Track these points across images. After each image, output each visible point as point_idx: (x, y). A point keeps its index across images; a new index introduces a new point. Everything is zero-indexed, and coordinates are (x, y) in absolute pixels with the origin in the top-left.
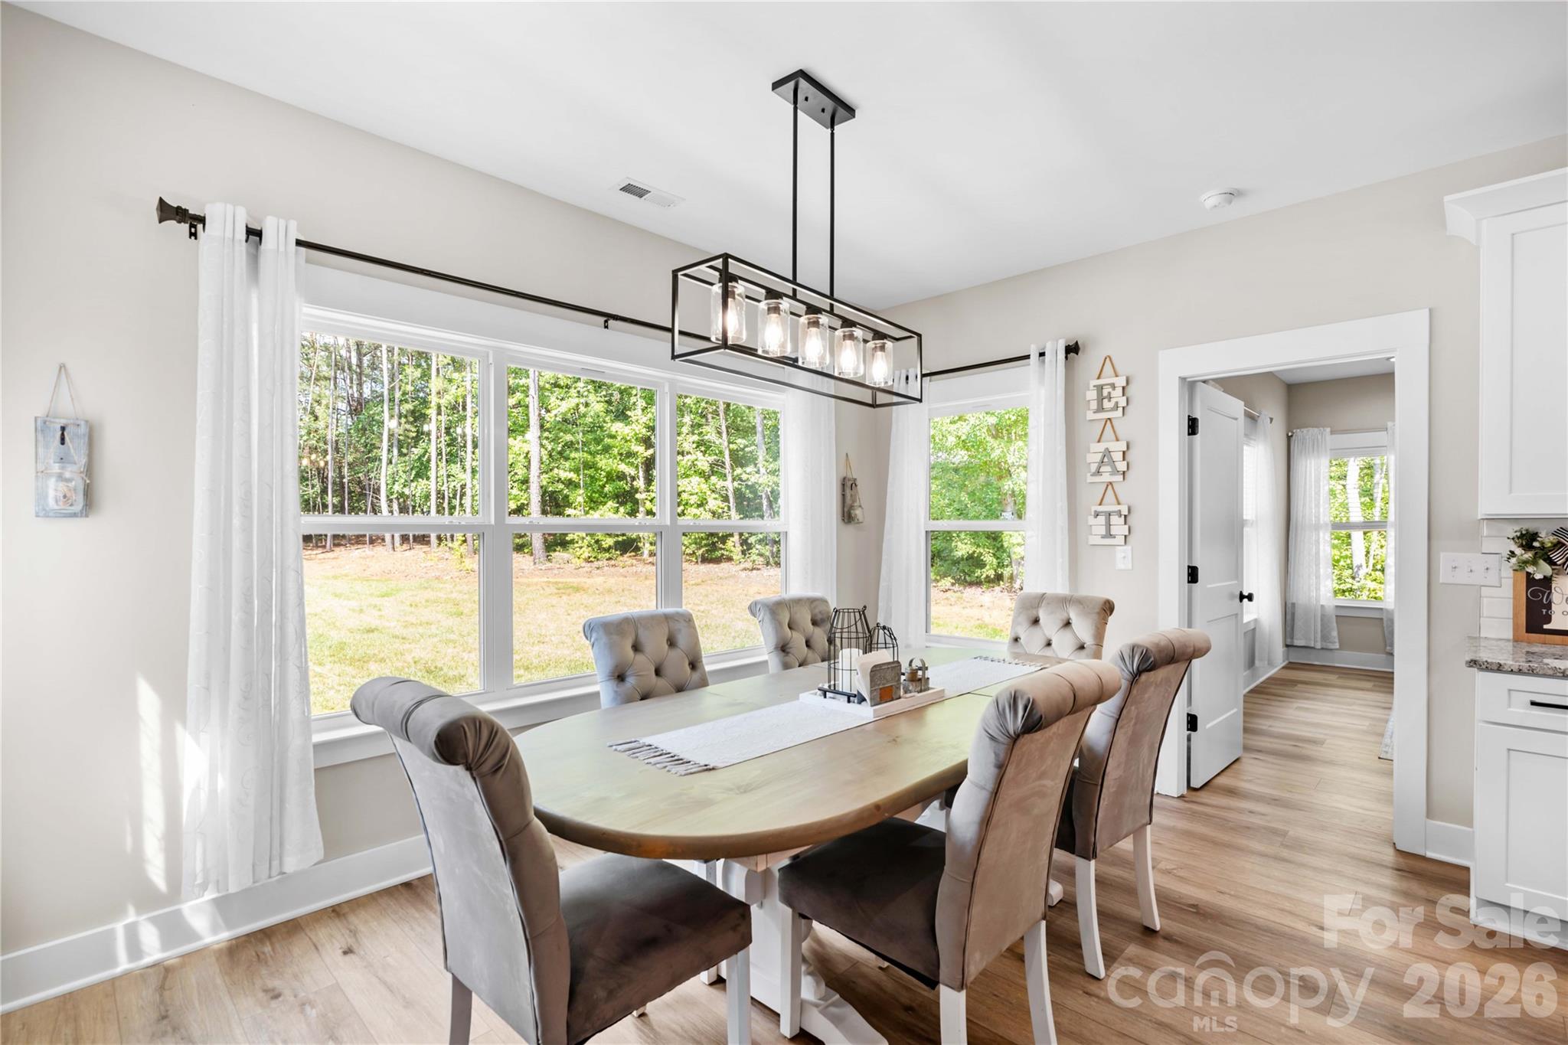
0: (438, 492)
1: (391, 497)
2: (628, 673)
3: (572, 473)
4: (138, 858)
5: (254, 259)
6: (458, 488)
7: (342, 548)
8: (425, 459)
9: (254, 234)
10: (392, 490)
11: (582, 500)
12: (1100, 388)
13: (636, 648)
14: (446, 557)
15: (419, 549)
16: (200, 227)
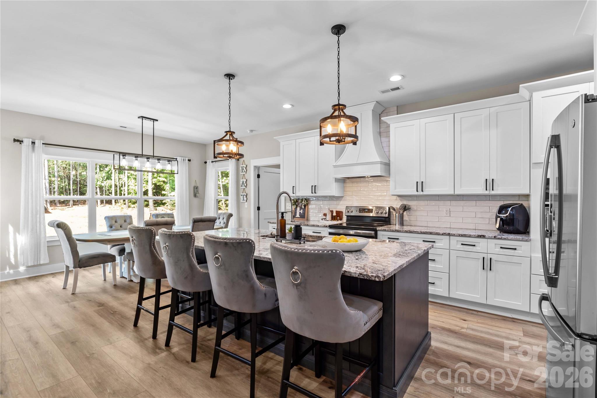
0: (115, 185)
1: (96, 187)
2: (113, 226)
3: (164, 178)
4: (9, 258)
5: (33, 148)
6: (123, 183)
7: (77, 206)
8: (110, 173)
9: (33, 143)
10: (97, 184)
11: (168, 188)
12: (242, 167)
13: (116, 222)
14: (117, 209)
15: (108, 206)
16: (22, 143)
